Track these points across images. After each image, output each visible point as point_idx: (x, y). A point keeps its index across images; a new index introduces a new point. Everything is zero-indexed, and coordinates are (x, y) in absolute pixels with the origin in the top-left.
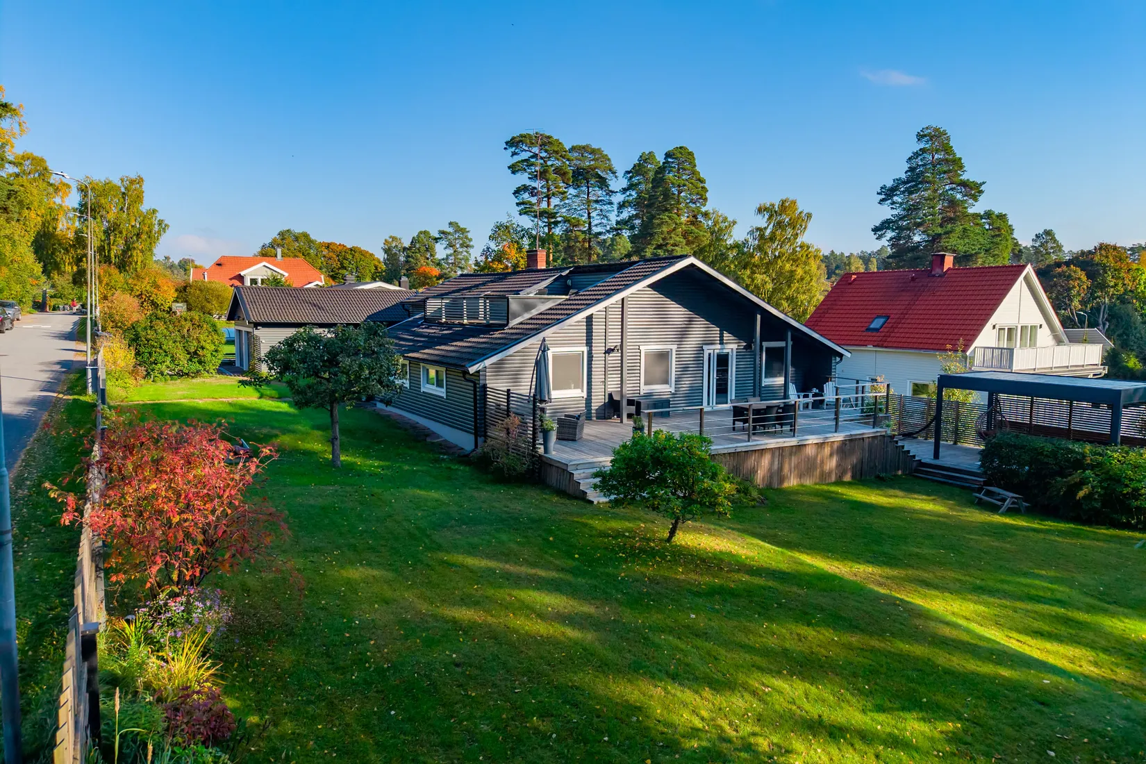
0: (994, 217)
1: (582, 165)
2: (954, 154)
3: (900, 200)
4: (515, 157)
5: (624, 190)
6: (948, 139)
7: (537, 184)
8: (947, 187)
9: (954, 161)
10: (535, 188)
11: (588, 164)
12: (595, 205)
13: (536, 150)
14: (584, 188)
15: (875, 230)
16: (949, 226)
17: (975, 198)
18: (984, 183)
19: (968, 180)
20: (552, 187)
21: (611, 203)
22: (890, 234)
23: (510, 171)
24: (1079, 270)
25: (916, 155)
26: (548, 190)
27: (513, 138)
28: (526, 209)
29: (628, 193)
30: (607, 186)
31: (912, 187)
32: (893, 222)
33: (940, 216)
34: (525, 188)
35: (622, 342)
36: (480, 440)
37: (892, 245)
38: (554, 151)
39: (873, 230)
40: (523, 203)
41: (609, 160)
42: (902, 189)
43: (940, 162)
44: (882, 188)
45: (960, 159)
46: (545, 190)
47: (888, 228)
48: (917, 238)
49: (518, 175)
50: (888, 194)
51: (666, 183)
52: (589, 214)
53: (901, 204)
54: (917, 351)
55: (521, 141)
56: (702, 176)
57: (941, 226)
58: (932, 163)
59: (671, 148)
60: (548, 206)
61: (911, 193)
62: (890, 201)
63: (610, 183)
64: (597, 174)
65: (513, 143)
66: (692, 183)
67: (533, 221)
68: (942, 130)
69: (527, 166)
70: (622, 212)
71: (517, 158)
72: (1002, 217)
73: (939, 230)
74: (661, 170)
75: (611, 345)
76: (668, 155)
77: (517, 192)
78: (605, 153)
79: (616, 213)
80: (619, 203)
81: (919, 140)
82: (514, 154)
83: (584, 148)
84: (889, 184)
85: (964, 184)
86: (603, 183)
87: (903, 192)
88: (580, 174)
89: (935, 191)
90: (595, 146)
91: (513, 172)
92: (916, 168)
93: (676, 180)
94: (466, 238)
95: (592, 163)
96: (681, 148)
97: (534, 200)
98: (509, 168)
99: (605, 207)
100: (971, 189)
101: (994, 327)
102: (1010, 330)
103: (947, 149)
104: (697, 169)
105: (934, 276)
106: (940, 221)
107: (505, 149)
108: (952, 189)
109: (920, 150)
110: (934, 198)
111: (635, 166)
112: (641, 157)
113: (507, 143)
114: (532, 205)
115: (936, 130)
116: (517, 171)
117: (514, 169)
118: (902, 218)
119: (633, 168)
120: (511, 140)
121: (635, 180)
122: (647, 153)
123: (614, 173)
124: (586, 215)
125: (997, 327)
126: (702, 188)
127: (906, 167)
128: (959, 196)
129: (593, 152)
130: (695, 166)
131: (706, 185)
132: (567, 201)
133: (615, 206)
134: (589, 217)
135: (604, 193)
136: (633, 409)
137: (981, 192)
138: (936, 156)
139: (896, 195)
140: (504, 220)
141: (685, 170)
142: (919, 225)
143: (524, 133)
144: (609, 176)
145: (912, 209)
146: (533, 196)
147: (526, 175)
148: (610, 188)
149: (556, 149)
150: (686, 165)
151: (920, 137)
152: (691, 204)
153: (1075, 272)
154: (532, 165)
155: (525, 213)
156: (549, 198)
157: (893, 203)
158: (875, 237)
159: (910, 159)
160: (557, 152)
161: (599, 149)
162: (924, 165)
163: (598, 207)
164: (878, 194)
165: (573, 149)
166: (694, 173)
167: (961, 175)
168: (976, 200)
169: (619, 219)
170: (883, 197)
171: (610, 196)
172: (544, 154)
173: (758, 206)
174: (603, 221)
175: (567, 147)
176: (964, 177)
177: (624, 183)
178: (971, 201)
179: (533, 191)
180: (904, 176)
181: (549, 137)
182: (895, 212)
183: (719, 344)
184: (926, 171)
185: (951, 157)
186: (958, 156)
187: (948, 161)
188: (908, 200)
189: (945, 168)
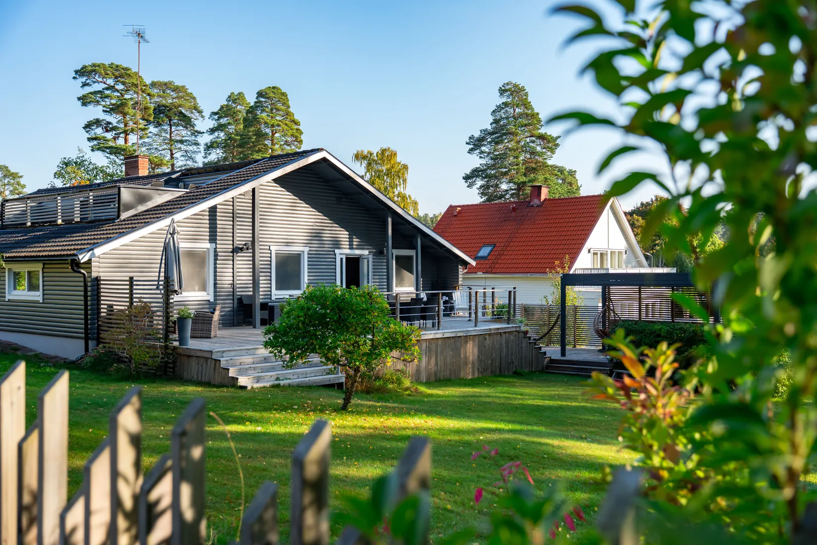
0: (566, 173)
1: (164, 102)
2: (532, 109)
3: (487, 150)
4: (86, 88)
5: (212, 131)
6: (526, 94)
7: (113, 119)
8: (528, 140)
9: (533, 115)
10: (109, 123)
11: (170, 101)
12: (179, 145)
13: (111, 82)
14: (167, 127)
15: (467, 178)
16: (532, 175)
17: (552, 151)
18: (559, 137)
19: (546, 133)
20: (131, 123)
21: (197, 144)
22: (479, 183)
23: (80, 103)
24: (640, 218)
25: (499, 108)
26: (126, 125)
27: (84, 67)
28: (100, 145)
29: (216, 134)
30: (193, 126)
31: (498, 138)
32: (481, 171)
33: (524, 167)
34: (97, 122)
35: (253, 237)
36: (91, 344)
37: (482, 194)
38: (133, 84)
39: (464, 178)
40: (95, 139)
41: (194, 98)
42: (489, 140)
43: (521, 115)
44: (470, 138)
45: (538, 114)
46: (122, 126)
47: (477, 176)
48: (504, 186)
49: (91, 107)
50: (476, 144)
51: (259, 123)
52: (172, 154)
53: (489, 153)
54: (524, 275)
55: (94, 71)
56: (296, 117)
57: (525, 175)
58: (514, 117)
59: (263, 87)
60: (126, 143)
61: (497, 143)
62: (478, 151)
63: (196, 122)
64: (181, 113)
65: (82, 72)
66: (286, 124)
67: (108, 158)
68: (520, 86)
69: (101, 98)
70: (210, 154)
71: (88, 90)
72: (572, 173)
73: (524, 179)
74: (251, 110)
75: (239, 243)
76: (260, 94)
77: (88, 126)
78: (190, 91)
79: (203, 154)
80: (206, 144)
81: (501, 94)
82: (85, 85)
83: (165, 84)
84: (477, 134)
85: (542, 137)
86: (187, 122)
87: (490, 142)
88: (161, 112)
89: (518, 142)
90: (178, 83)
91: (84, 104)
92: (500, 121)
93: (268, 120)
94: (18, 184)
95: (174, 101)
96: (274, 88)
97: (109, 136)
98: (79, 99)
99: (191, 148)
100: (549, 142)
101: (589, 251)
102: (602, 254)
103: (526, 105)
104: (291, 110)
105: (533, 206)
106: (523, 170)
107: (74, 78)
108: (533, 142)
109: (503, 103)
110: (517, 149)
111: (222, 107)
112: (229, 97)
113: (76, 72)
114: (106, 140)
115: (516, 86)
116: (89, 103)
117: (85, 100)
118: (489, 167)
119: (220, 110)
120: (82, 68)
121: (223, 121)
122: (236, 93)
123: (200, 112)
124: (169, 156)
125: (592, 251)
126: (297, 129)
127: (491, 119)
128: (539, 149)
129: (176, 89)
130: (289, 107)
131: (301, 128)
132: (146, 140)
133: (202, 148)
134: (172, 158)
135: (189, 133)
136: (266, 314)
137: (557, 145)
138: (517, 110)
139: (485, 145)
140: (73, 156)
141: (278, 110)
142: (505, 174)
143: (98, 62)
144: (194, 115)
145: (498, 159)
146: (107, 131)
147: (100, 108)
148: (196, 129)
149: (135, 82)
150: (279, 105)
151: (502, 91)
152: (285, 146)
153: (637, 221)
154: (107, 97)
155: (98, 149)
156: (127, 134)
157: (482, 152)
158: (467, 185)
159: (493, 111)
160: (136, 86)
161: (183, 87)
162: (507, 118)
163: (183, 147)
164: (467, 143)
165: (154, 85)
166: (288, 114)
167: (539, 129)
168: (553, 153)
169: (206, 161)
170: (472, 146)
171: (196, 136)
172: (120, 87)
173: (355, 152)
174: (188, 162)
175: (148, 81)
176: (542, 131)
177: (212, 124)
178: (549, 153)
179: (108, 127)
180: (489, 127)
181: (127, 69)
182: (483, 161)
183: (350, 249)
184: (509, 124)
185: (529, 112)
186: (536, 111)
187: (527, 115)
188: (495, 150)
189: (525, 122)
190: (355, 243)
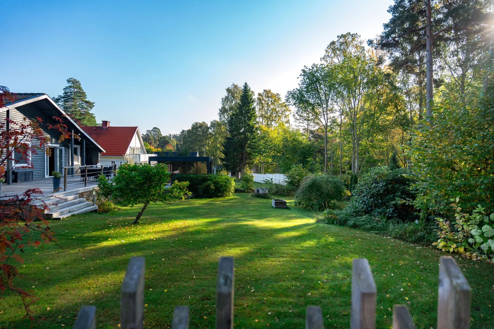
2: (83, 90)
3: (61, 104)
6: (80, 84)
8: (80, 102)
9: (83, 93)
17: (91, 108)
18: (94, 103)
25: (67, 88)
31: (66, 100)
42: (62, 100)
43: (77, 92)
58: (74, 92)
61: (66, 102)
68: (77, 80)
81: (68, 82)
85: (87, 102)
89: (76, 103)
92: (68, 93)
100: (90, 104)
102: (133, 149)
103: (80, 88)
105: (103, 129)
108: (82, 103)
109: (69, 86)
110: (76, 105)
115: (75, 80)
127: (63, 92)
128: (85, 106)
137: (93, 106)
138: (76, 90)
139: (60, 102)
145: (67, 108)
151: (69, 81)
159: (64, 89)
162: (71, 92)
168: (92, 109)
176: (87, 100)
178: (89, 109)
180: (63, 95)
183: (51, 143)
184: (72, 95)
185: (81, 91)
186: (84, 91)
187: (80, 92)
188: (65, 105)
189: (79, 95)
190: (53, 141)
